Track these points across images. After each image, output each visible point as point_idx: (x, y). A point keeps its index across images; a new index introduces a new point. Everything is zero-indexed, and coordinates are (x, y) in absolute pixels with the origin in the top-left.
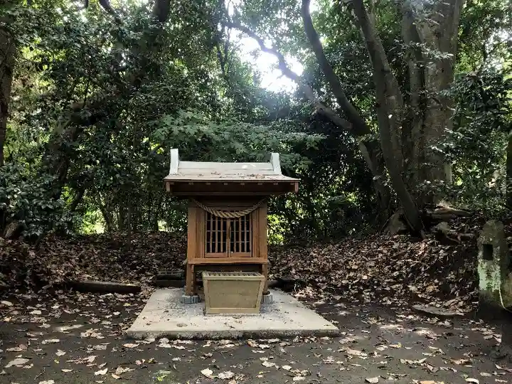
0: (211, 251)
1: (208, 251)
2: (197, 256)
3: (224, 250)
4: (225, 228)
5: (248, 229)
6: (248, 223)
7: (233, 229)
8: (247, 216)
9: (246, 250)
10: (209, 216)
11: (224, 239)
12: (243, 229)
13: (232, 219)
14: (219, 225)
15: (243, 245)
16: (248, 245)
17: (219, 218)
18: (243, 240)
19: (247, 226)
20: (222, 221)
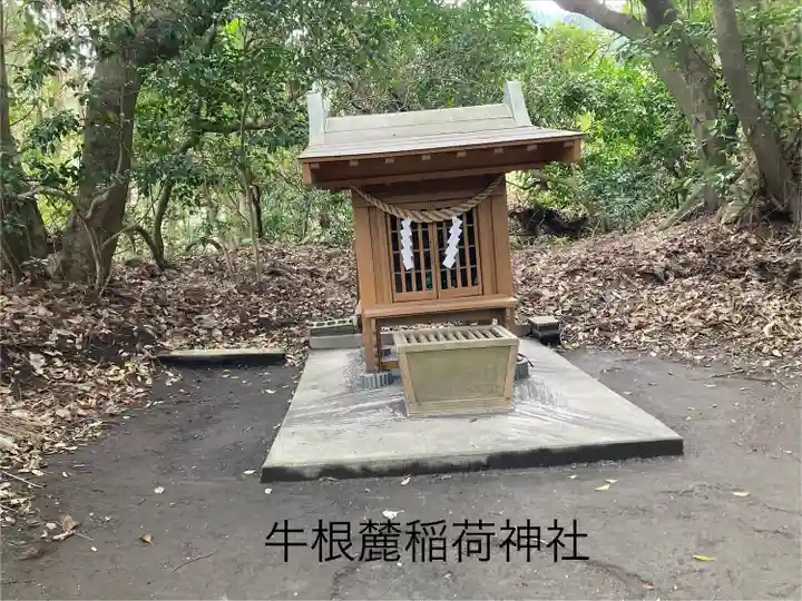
0: (404, 289)
1: (399, 290)
2: (379, 301)
3: (429, 286)
4: (426, 245)
5: (471, 241)
6: (471, 230)
7: (442, 245)
8: (469, 217)
9: (473, 284)
10: (394, 223)
11: (428, 265)
12: (461, 243)
13: (439, 224)
14: (414, 238)
15: (464, 272)
16: (474, 271)
17: (413, 225)
18: (463, 263)
19: (469, 236)
20: (420, 230)
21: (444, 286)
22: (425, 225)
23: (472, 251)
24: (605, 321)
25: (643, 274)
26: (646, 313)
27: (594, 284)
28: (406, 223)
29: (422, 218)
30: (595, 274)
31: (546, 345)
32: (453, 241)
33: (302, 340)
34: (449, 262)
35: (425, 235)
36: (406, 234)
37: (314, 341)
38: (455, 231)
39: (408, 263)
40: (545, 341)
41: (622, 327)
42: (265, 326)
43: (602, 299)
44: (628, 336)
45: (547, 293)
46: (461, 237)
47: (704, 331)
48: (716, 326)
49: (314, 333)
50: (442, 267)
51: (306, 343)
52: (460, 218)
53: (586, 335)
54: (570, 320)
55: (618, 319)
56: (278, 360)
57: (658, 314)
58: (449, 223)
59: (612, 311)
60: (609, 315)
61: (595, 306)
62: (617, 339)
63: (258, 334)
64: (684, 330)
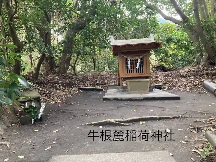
0: (128, 73)
2: (123, 75)
3: (133, 72)
4: (133, 64)
5: (142, 64)
6: (142, 62)
7: (136, 64)
8: (142, 59)
9: (142, 72)
10: (127, 60)
11: (133, 68)
12: (140, 64)
13: (136, 60)
14: (131, 63)
15: (140, 70)
16: (143, 70)
17: (131, 60)
18: (140, 68)
19: (142, 63)
20: (132, 61)
21: (136, 72)
22: (133, 60)
23: (142, 66)
24: (172, 85)
25: (181, 76)
26: (181, 83)
27: (170, 78)
28: (129, 60)
29: (132, 59)
30: (171, 76)
31: (159, 89)
32: (138, 63)
33: (106, 87)
34: (137, 67)
35: (133, 62)
36: (129, 62)
37: (109, 87)
38: (139, 61)
39: (129, 68)
40: (158, 88)
41: (176, 86)
42: (98, 84)
43: (172, 81)
44: (177, 88)
45: (160, 80)
46: (140, 62)
47: (193, 86)
48: (196, 85)
49: (109, 86)
50: (136, 69)
51: (107, 88)
52: (140, 59)
53: (168, 88)
54: (164, 85)
55: (175, 85)
56: (101, 90)
57: (184, 83)
58: (138, 60)
59: (174, 83)
60: (173, 84)
61: (170, 82)
62: (174, 88)
63: (97, 86)
64: (189, 86)
